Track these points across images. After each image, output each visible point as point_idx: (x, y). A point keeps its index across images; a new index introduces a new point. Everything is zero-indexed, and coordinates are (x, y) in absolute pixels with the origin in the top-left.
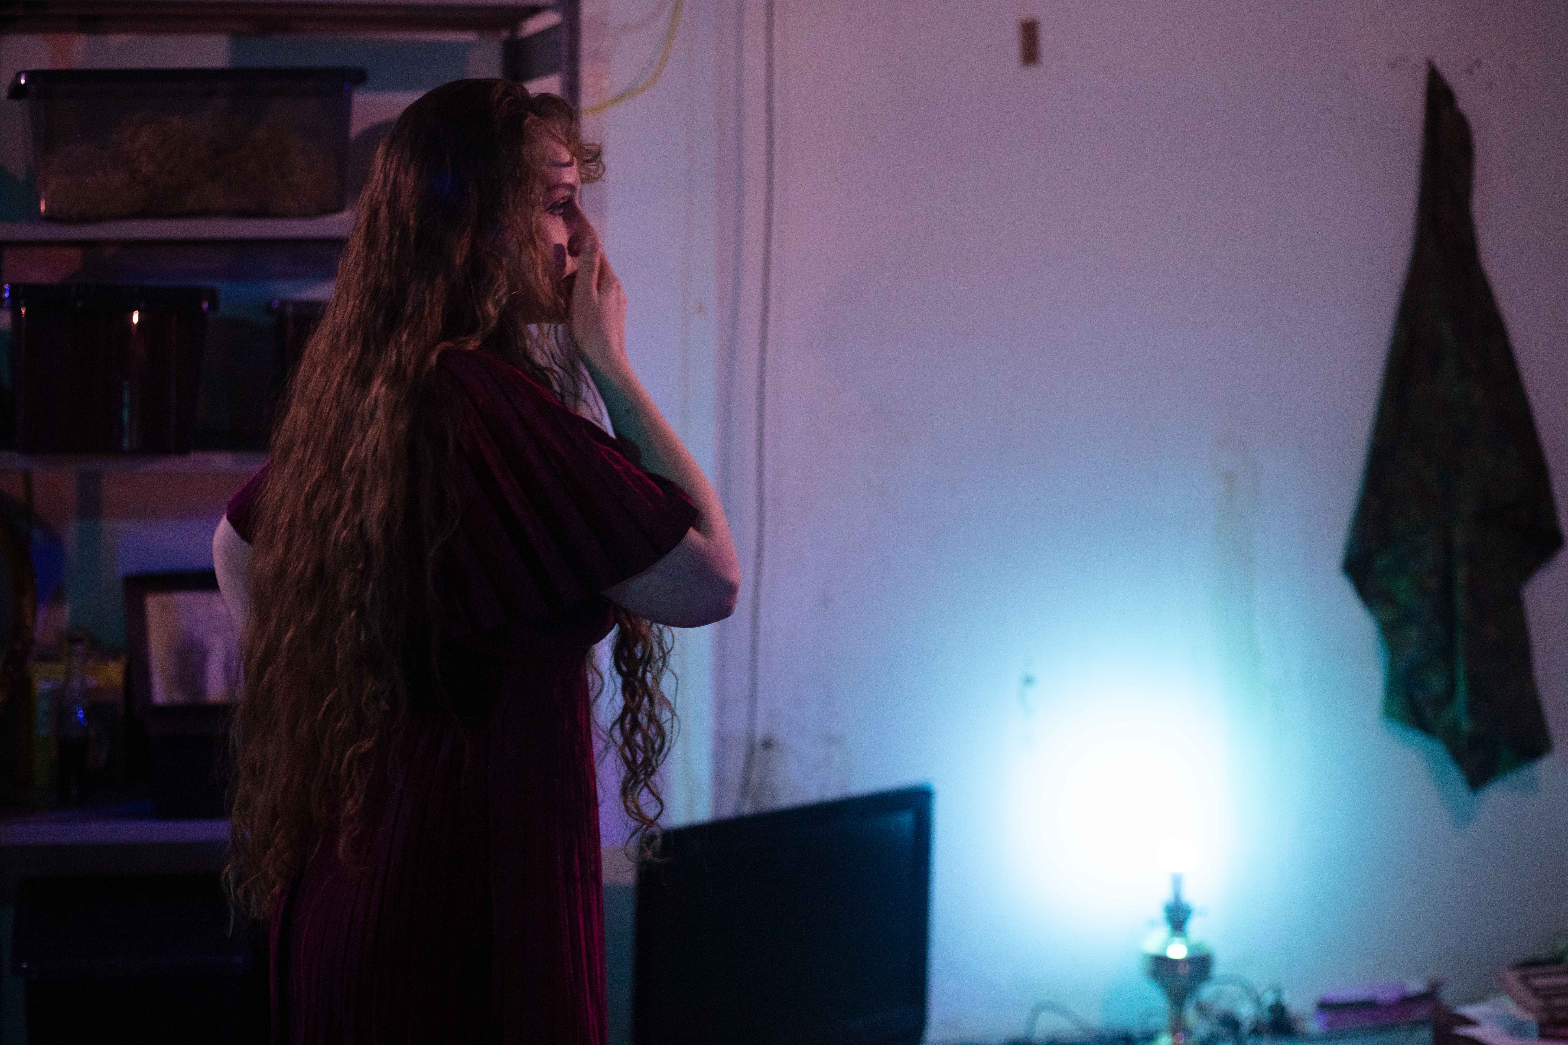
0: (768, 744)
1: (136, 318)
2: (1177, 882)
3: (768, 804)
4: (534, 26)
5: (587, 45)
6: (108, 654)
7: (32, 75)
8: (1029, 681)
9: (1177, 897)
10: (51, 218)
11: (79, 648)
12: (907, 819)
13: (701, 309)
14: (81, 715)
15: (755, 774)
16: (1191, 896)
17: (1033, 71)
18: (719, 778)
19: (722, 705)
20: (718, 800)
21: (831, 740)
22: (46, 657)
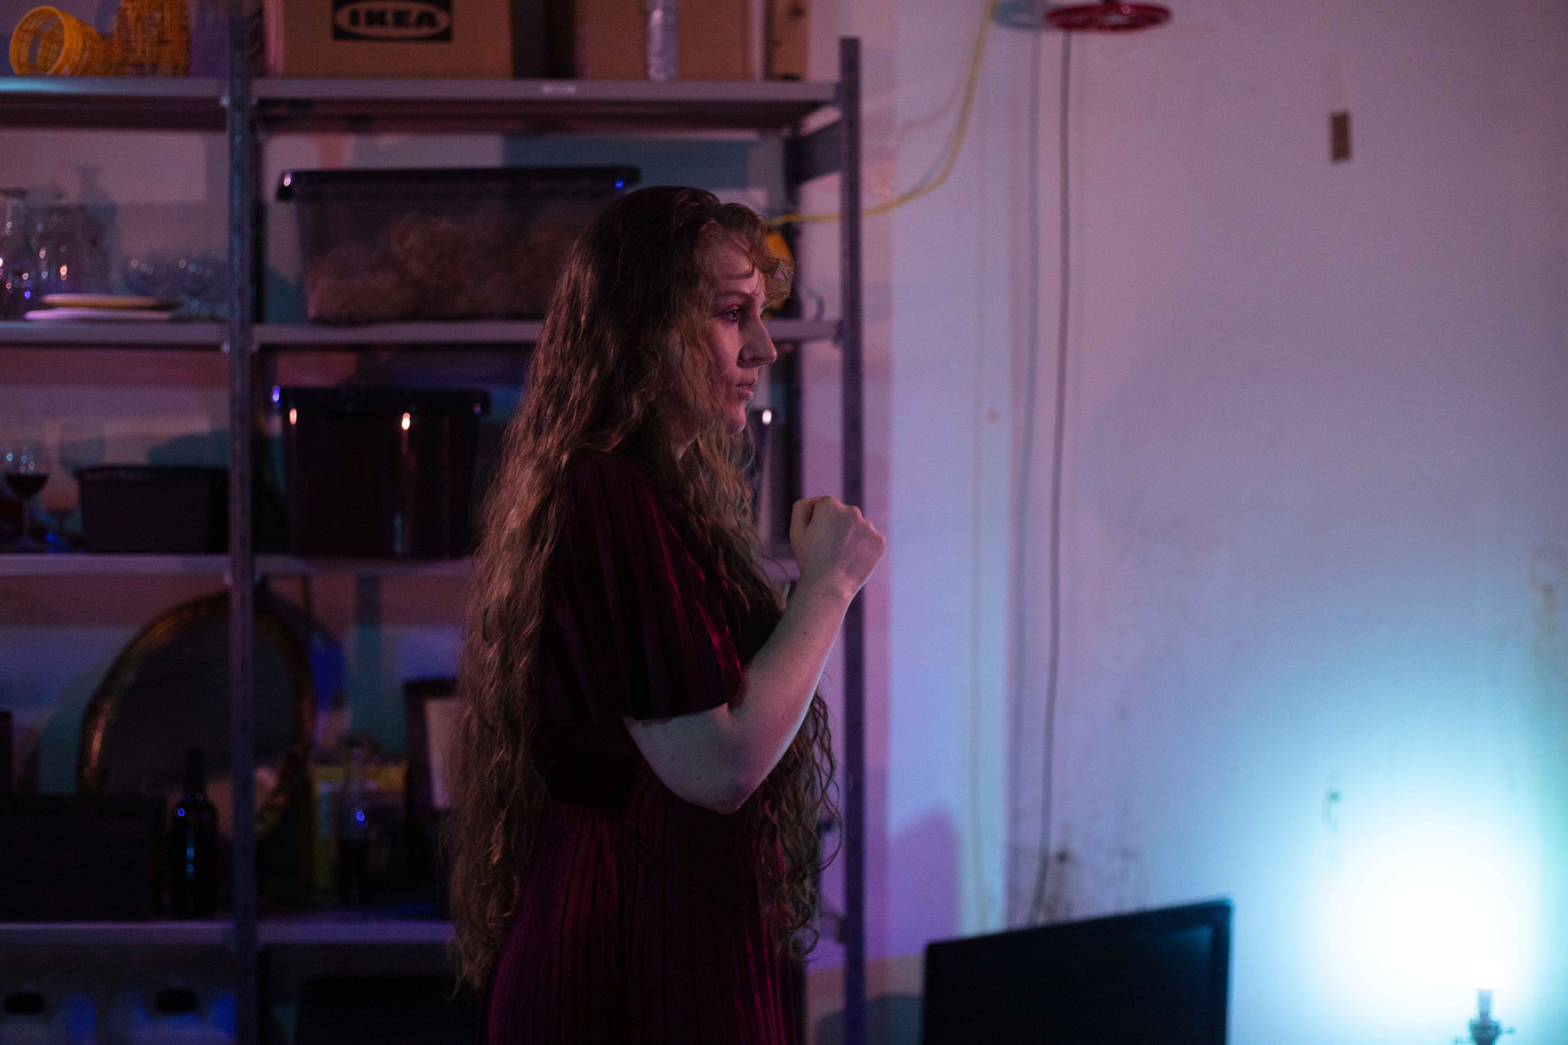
0: (1063, 857)
1: (406, 423)
2: (1485, 1001)
3: (1061, 916)
4: (816, 121)
5: (869, 141)
6: (388, 758)
7: (297, 176)
8: (1334, 797)
9: (1484, 1015)
10: (321, 321)
11: (357, 752)
12: (1205, 934)
13: (993, 416)
14: (360, 817)
15: (1049, 887)
16: (1497, 1015)
17: (1343, 167)
18: (1013, 892)
19: (1015, 817)
20: (1011, 912)
21: (1128, 854)
22: (327, 760)
